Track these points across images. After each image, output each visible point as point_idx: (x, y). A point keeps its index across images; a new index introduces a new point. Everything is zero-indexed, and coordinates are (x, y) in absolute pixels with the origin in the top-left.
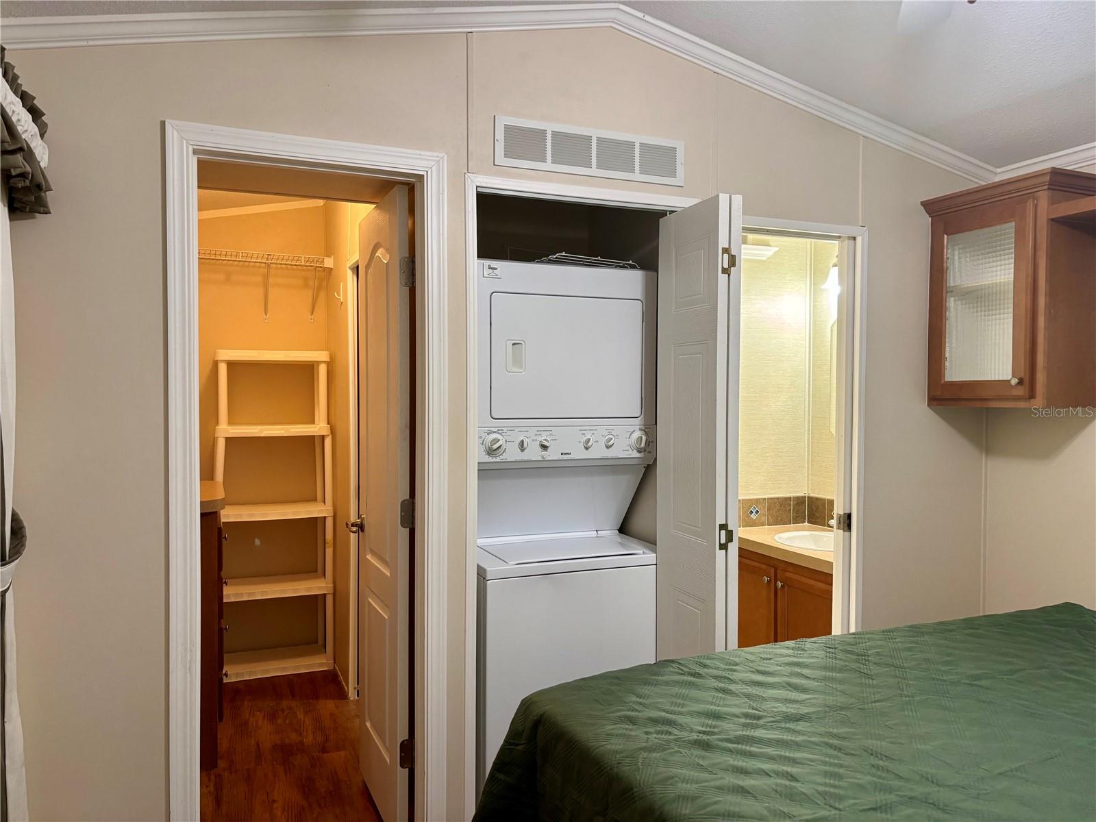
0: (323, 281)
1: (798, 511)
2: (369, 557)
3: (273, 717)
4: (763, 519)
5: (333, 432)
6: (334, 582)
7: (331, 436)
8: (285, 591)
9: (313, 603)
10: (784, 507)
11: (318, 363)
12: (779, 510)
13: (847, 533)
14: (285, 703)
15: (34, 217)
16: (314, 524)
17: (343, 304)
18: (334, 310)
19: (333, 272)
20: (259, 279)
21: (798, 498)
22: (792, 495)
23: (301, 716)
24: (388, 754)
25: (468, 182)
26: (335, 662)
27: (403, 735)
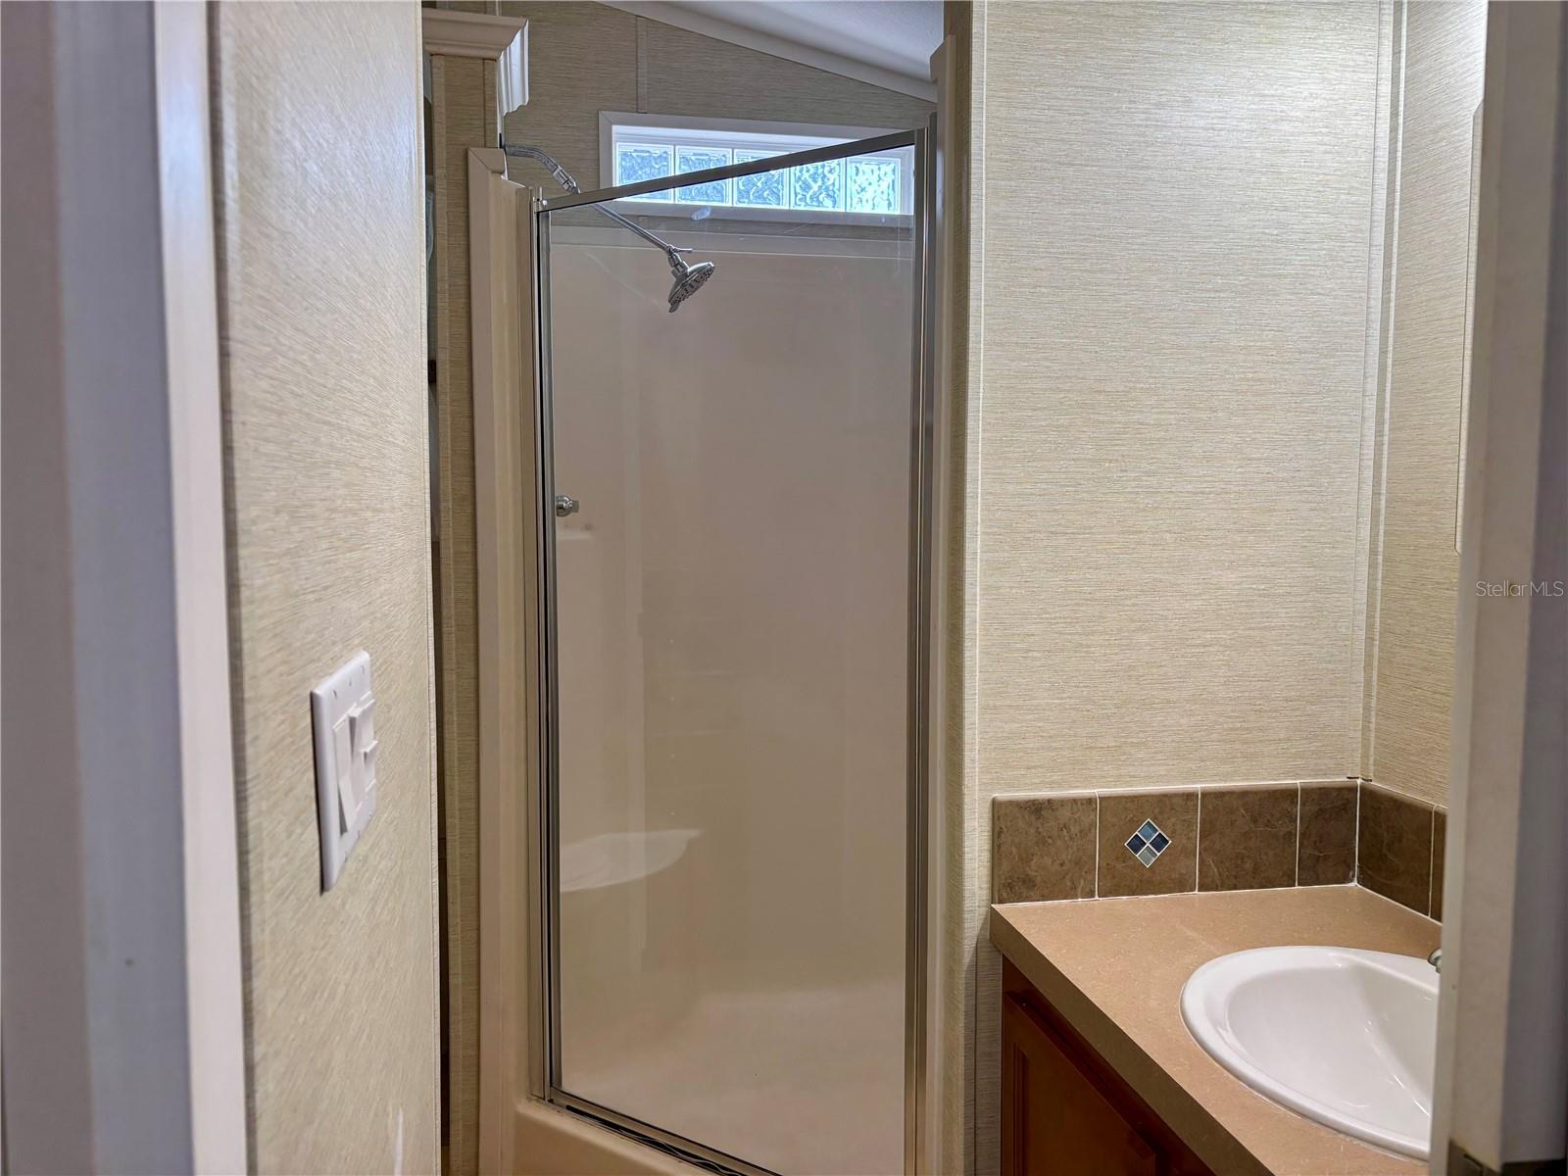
4: (1183, 866)
10: (1268, 824)
12: (1246, 836)
21: (1323, 792)
22: (1300, 783)
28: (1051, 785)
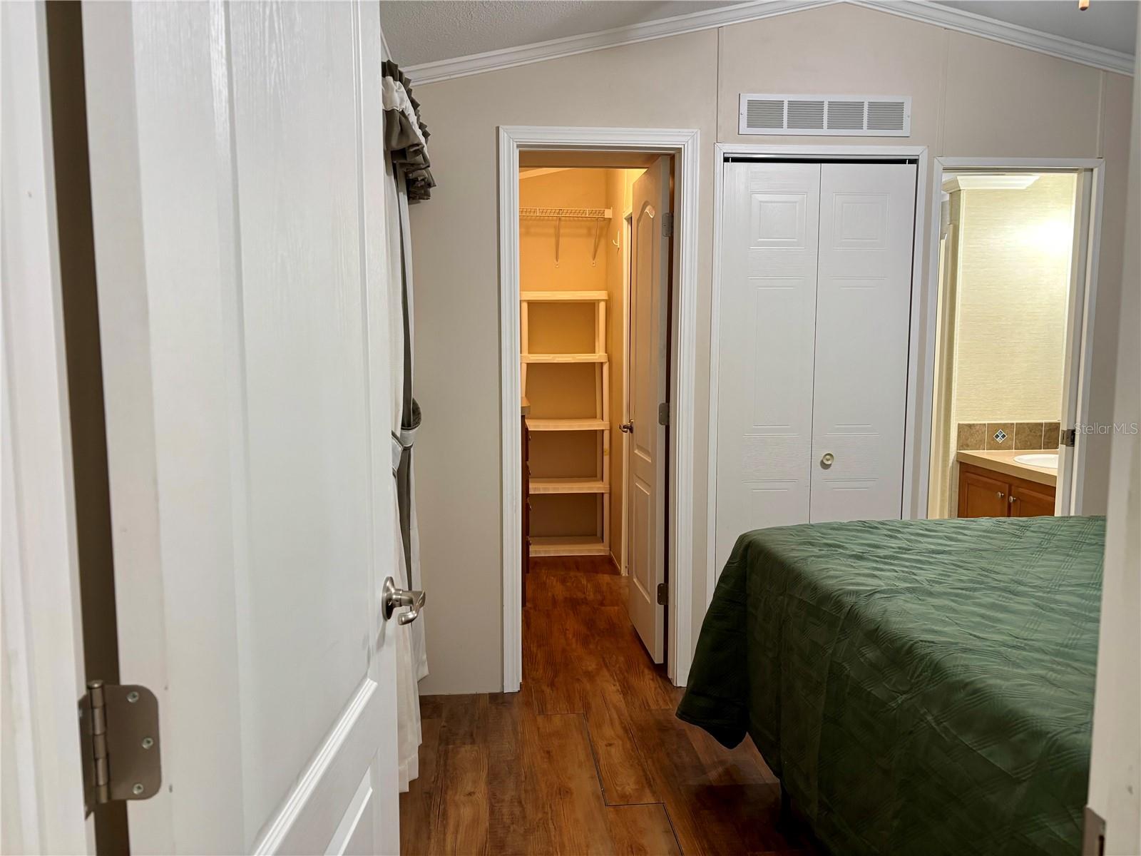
0: (603, 230)
1: (1049, 437)
2: (636, 451)
3: (563, 581)
4: (1010, 443)
5: (610, 360)
6: (610, 484)
7: (608, 363)
8: (572, 488)
9: (593, 500)
10: (1034, 432)
11: (599, 301)
12: (1028, 435)
13: (1070, 448)
14: (572, 574)
15: (419, 202)
16: (594, 436)
17: (619, 250)
18: (612, 253)
19: (612, 222)
20: (552, 231)
21: (1051, 424)
22: (1044, 421)
23: (584, 582)
24: (649, 596)
25: (717, 150)
26: (610, 550)
27: (660, 579)
28: (975, 420)
